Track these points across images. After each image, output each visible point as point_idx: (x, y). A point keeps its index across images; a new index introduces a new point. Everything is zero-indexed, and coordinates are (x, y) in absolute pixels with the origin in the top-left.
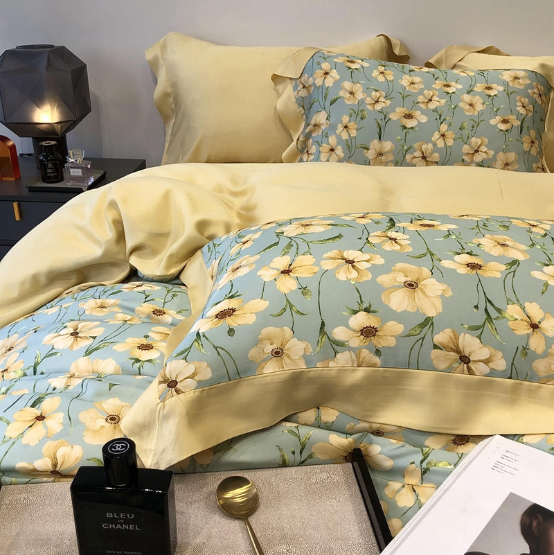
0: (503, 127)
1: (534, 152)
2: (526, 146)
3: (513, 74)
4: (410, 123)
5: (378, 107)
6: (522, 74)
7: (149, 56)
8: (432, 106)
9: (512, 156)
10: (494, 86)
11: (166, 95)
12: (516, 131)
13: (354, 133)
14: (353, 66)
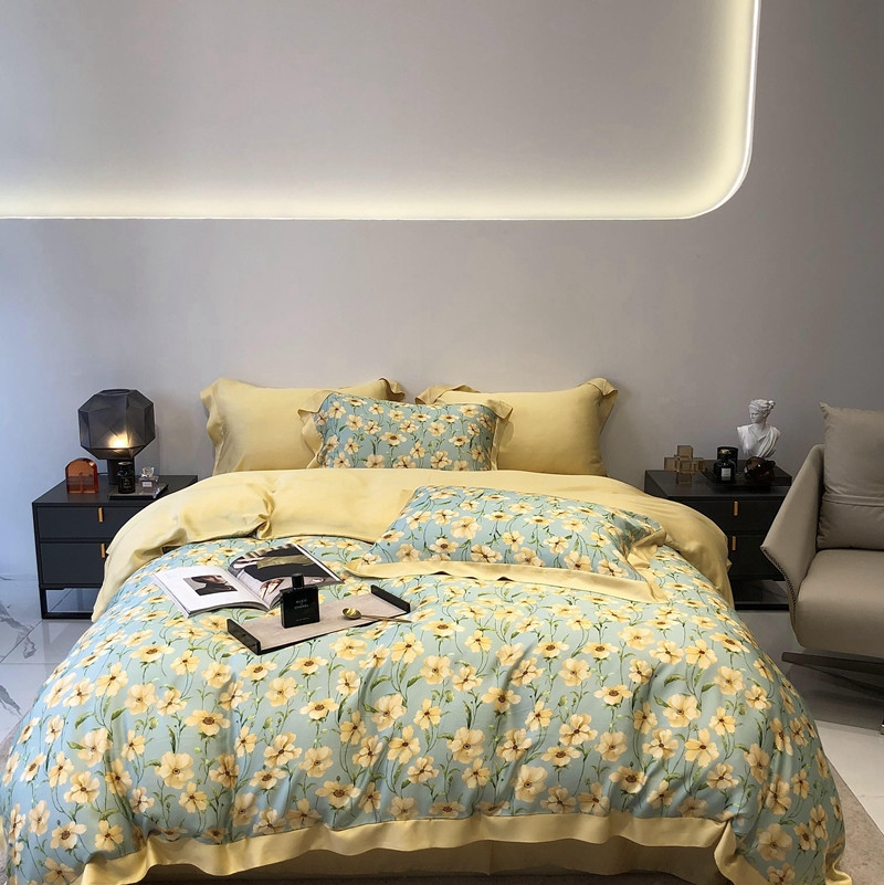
0: (458, 444)
1: (480, 460)
2: (474, 457)
3: (467, 407)
4: (395, 443)
5: (373, 432)
6: (473, 407)
7: (203, 395)
8: (409, 430)
9: (465, 463)
10: (453, 416)
11: (217, 425)
12: (467, 447)
13: (356, 450)
14: (356, 404)
